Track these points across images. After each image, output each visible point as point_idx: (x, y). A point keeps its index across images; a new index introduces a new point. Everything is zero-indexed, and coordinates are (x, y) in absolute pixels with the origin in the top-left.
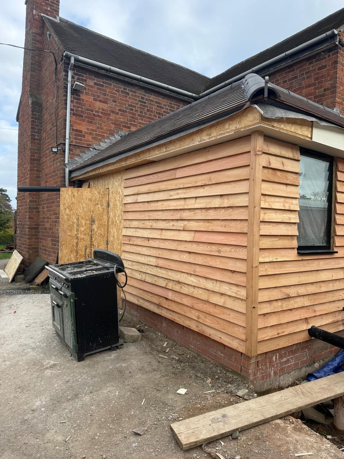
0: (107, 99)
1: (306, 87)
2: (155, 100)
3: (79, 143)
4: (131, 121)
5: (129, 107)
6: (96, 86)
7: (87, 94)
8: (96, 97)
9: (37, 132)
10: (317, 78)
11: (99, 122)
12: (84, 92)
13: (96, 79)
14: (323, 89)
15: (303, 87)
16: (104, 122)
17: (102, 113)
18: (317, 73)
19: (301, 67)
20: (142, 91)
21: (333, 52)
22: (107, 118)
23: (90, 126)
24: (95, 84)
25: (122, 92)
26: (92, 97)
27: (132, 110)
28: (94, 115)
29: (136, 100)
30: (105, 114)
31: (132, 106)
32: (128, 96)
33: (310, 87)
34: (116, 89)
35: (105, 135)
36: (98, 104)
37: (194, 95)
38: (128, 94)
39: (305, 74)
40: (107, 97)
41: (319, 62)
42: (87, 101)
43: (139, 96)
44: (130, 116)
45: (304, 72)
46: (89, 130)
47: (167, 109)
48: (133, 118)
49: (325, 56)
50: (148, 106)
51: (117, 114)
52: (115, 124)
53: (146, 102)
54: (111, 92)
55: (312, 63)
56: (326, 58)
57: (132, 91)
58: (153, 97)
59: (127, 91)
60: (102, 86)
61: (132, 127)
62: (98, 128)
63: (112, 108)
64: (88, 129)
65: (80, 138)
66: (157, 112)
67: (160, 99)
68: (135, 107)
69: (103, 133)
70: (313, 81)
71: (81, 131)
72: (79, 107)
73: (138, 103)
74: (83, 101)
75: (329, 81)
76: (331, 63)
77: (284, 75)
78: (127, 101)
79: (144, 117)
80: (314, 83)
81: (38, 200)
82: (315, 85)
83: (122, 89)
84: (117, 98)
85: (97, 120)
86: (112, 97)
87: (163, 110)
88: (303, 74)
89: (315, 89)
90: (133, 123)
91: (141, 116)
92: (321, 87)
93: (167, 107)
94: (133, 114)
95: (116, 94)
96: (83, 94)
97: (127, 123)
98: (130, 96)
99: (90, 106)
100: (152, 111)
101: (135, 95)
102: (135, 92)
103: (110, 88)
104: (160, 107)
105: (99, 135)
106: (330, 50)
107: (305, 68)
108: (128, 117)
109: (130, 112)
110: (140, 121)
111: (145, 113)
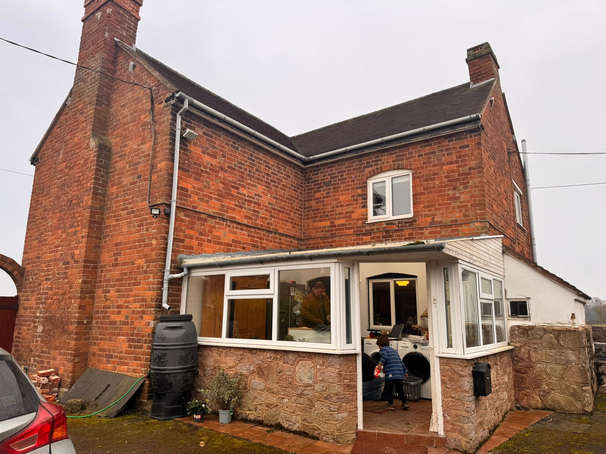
0: (216, 153)
1: (448, 164)
2: (263, 159)
3: (184, 204)
4: (239, 180)
5: (238, 165)
6: (205, 136)
7: (195, 144)
8: (204, 149)
9: (101, 185)
10: (460, 156)
11: (207, 179)
12: (192, 142)
13: (205, 127)
14: (467, 168)
15: (444, 163)
16: (212, 180)
17: (210, 169)
18: (459, 152)
19: (439, 143)
20: (251, 147)
21: (475, 133)
22: (216, 176)
23: (197, 183)
24: (204, 133)
25: (232, 146)
26: (201, 149)
27: (241, 168)
28: (202, 170)
29: (245, 157)
30: (214, 171)
31: (241, 163)
32: (238, 152)
33: (451, 164)
34: (225, 142)
35: (213, 196)
36: (206, 158)
37: (303, 157)
38: (237, 149)
39: (444, 151)
40: (216, 150)
41: (459, 141)
42: (195, 153)
43: (248, 153)
44: (239, 175)
45: (444, 148)
46: (195, 189)
47: (275, 170)
48: (242, 177)
49: (466, 136)
50: (256, 165)
51: (226, 171)
52: (224, 183)
53: (255, 160)
54: (220, 145)
55: (452, 141)
56: (467, 138)
57: (241, 146)
58: (261, 155)
59: (236, 146)
60: (212, 137)
61: (240, 188)
62: (205, 187)
63: (221, 164)
64: (194, 187)
65: (185, 198)
66: (265, 173)
67: (268, 159)
68: (244, 165)
69: (211, 193)
70: (455, 158)
71: (186, 190)
72: (186, 160)
73: (247, 161)
74: (191, 153)
75: (474, 160)
76: (473, 143)
77: (419, 149)
78: (235, 157)
79: (253, 177)
80: (456, 161)
81: (93, 280)
82: (458, 163)
83: (232, 143)
84: (227, 153)
85: (205, 177)
86: (221, 150)
87: (271, 171)
88: (442, 150)
89: (459, 167)
90: (242, 183)
91: (250, 176)
92: (465, 166)
93: (275, 168)
94: (242, 172)
95: (225, 148)
96: (191, 144)
97: (235, 183)
98: (239, 152)
99: (198, 159)
100: (260, 171)
101: (244, 151)
102: (244, 148)
103: (220, 140)
104: (269, 167)
105: (206, 196)
106: (471, 131)
107: (444, 145)
108: (236, 176)
109: (239, 170)
110: (249, 181)
111: (254, 173)
